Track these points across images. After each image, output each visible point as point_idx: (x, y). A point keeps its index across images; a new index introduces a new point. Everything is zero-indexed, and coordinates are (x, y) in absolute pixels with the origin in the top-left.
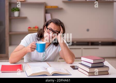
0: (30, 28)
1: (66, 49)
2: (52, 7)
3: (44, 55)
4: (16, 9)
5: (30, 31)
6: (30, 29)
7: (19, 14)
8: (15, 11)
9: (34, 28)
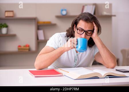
0: (20, 46)
1: (106, 51)
2: (44, 22)
3: (76, 60)
4: (4, 25)
5: (20, 50)
6: (20, 48)
7: (8, 31)
8: (3, 27)
9: (24, 46)
